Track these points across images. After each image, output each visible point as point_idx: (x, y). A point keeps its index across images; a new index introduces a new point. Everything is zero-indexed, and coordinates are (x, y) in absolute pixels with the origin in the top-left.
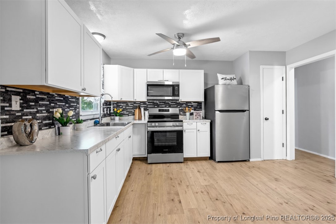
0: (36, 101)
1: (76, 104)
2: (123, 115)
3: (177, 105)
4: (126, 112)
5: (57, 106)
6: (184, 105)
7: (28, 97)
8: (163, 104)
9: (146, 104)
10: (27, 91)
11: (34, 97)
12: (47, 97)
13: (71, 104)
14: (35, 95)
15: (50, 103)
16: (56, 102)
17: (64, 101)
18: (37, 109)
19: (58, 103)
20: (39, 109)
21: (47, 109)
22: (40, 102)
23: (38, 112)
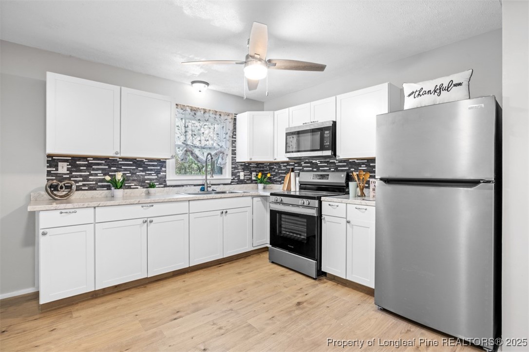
0: (89, 166)
1: (159, 168)
2: (276, 182)
3: (350, 166)
4: (279, 178)
5: (122, 170)
6: (363, 167)
7: (77, 163)
8: (326, 164)
9: (301, 166)
10: (76, 159)
11: (87, 163)
12: (105, 162)
13: (148, 168)
14: (88, 161)
15: (110, 167)
16: (120, 166)
17: (135, 165)
18: (90, 172)
19: (123, 167)
20: (92, 172)
21: (104, 172)
22: (93, 167)
23: (91, 175)
